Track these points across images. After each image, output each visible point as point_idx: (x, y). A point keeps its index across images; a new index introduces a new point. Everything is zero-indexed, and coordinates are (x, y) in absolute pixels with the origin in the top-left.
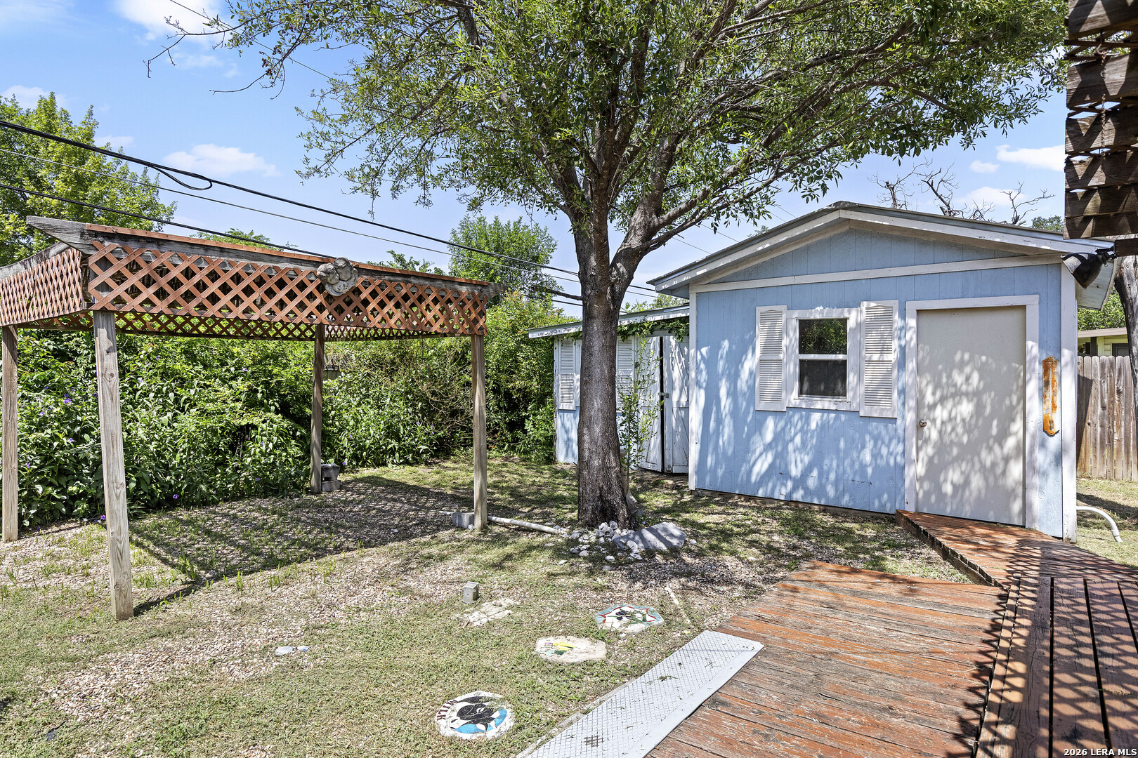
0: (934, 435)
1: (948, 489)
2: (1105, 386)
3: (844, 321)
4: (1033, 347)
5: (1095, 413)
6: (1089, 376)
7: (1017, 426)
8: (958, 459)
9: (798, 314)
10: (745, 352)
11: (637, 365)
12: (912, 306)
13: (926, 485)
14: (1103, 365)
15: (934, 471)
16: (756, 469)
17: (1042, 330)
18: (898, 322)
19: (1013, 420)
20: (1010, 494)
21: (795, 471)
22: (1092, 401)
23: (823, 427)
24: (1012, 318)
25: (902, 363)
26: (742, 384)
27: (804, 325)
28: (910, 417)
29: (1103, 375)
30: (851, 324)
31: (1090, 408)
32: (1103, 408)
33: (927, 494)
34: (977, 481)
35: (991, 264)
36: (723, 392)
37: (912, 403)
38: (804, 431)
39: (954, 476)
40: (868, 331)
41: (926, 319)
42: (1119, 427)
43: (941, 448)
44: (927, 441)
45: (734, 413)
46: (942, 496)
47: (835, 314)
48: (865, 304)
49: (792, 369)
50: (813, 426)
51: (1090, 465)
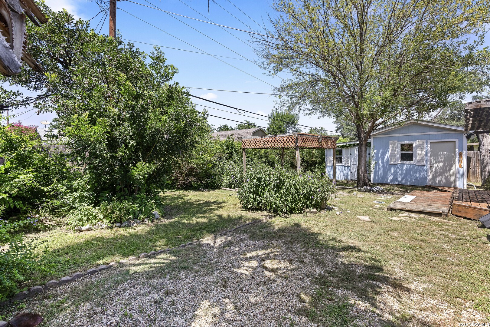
0: (434, 170)
1: (437, 182)
2: (475, 158)
3: (412, 145)
4: (457, 150)
5: (472, 166)
6: (471, 156)
7: (453, 168)
8: (439, 175)
9: (400, 143)
10: (386, 152)
11: (351, 154)
12: (429, 141)
13: (432, 181)
14: (474, 153)
15: (434, 178)
16: (389, 179)
17: (459, 146)
18: (425, 145)
19: (452, 166)
20: (451, 183)
21: (399, 179)
22: (471, 162)
23: (406, 169)
24: (452, 144)
25: (426, 155)
26: (385, 160)
27: (402, 145)
28: (429, 166)
29: (474, 156)
30: (414, 145)
31: (471, 164)
32: (474, 164)
33: (432, 183)
34: (444, 180)
35: (447, 132)
36: (380, 162)
37: (429, 163)
38: (402, 170)
39: (438, 179)
40: (418, 147)
41: (432, 144)
42: (479, 169)
43: (436, 172)
44: (432, 171)
45: (383, 166)
46: (436, 183)
47: (410, 143)
48: (417, 141)
49: (399, 156)
50: (404, 168)
51: (471, 179)
